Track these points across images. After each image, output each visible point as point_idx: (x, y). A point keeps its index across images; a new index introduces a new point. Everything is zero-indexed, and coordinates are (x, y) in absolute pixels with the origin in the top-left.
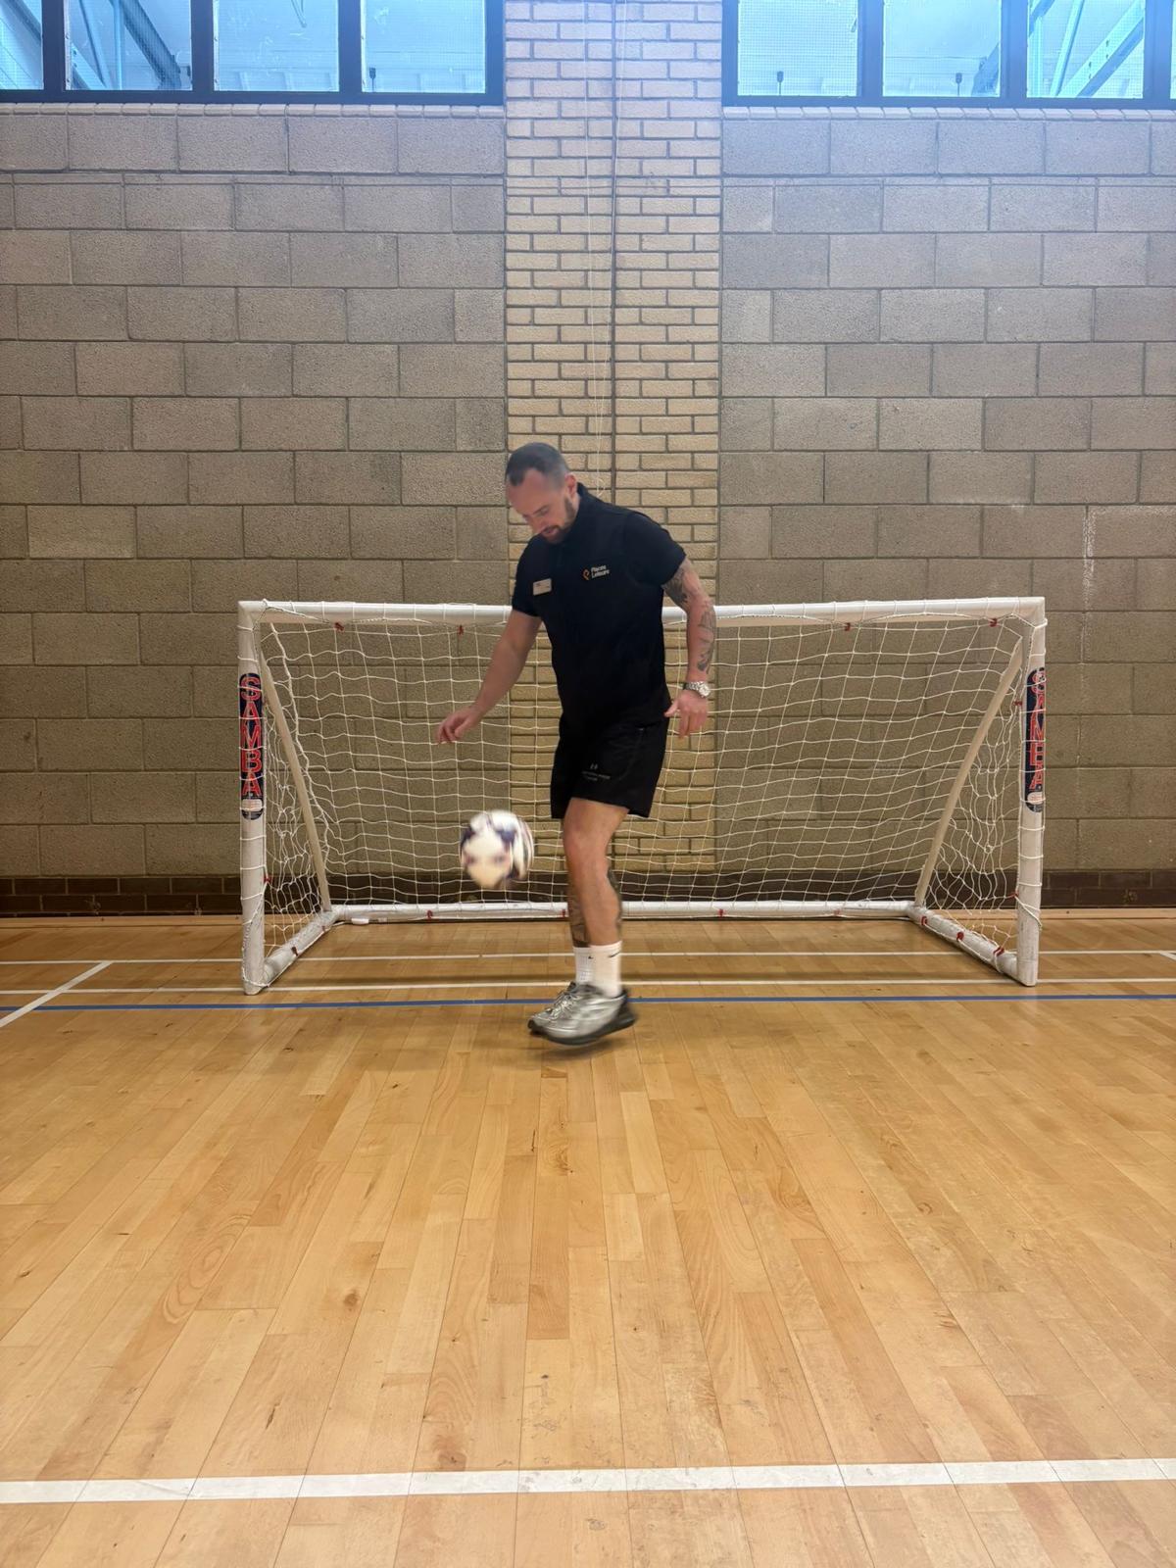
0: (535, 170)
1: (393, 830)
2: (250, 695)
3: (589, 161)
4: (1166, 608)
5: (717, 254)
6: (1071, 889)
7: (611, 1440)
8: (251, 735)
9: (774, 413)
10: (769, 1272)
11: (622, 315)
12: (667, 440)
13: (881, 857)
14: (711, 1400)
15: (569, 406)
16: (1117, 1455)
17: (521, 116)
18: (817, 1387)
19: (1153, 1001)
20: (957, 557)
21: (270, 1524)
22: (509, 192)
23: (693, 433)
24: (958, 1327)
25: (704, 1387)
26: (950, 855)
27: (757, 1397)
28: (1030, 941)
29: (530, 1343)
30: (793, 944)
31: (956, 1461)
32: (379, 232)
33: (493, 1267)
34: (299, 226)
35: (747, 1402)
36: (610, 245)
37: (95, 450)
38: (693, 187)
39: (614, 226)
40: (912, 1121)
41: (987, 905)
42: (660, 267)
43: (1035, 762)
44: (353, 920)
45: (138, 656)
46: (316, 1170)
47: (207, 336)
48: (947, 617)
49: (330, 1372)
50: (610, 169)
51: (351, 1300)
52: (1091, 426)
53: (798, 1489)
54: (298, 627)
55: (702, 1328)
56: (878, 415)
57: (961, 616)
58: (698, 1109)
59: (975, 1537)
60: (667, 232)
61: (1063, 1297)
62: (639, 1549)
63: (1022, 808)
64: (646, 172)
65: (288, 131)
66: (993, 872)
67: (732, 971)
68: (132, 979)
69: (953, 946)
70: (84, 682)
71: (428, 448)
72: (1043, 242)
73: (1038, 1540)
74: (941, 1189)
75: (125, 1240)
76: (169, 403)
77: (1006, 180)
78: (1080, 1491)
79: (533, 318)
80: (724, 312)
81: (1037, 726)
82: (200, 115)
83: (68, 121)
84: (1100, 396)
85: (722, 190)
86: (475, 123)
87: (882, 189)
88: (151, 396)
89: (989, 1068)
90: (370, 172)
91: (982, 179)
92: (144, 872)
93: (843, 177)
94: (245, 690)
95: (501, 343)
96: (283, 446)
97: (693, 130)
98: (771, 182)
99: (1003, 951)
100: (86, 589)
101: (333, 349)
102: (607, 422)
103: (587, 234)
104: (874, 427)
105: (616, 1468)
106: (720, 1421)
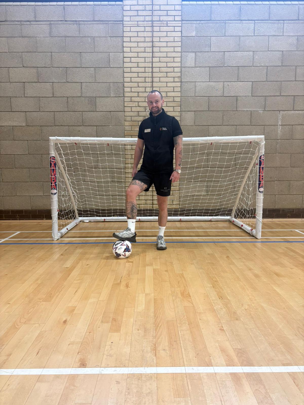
0: (131, 19)
1: (94, 198)
2: (53, 162)
3: (146, 17)
4: (300, 138)
5: (180, 42)
6: (273, 213)
7: (126, 360)
8: (53, 173)
9: (196, 86)
10: (176, 315)
11: (155, 60)
12: (167, 93)
13: (222, 205)
14: (155, 349)
15: (140, 85)
16: (260, 365)
17: (127, 4)
18: (183, 346)
19: (291, 243)
20: (244, 125)
21: (32, 381)
22: (124, 25)
23: (174, 92)
24: (223, 330)
25: (153, 346)
26: (240, 204)
27: (167, 348)
28: (259, 227)
29: (110, 333)
30: (198, 228)
31: (216, 366)
32: (89, 37)
33: (104, 313)
34: (68, 35)
35: (164, 350)
36: (151, 40)
37: (15, 97)
38: (174, 24)
39: (153, 34)
40: (221, 275)
41: (249, 218)
42: (165, 46)
43: (261, 180)
44: (85, 221)
45: (28, 152)
46: (63, 287)
47: (44, 66)
48: (239, 141)
49: (55, 341)
50: (151, 19)
51: (65, 322)
52: (281, 89)
53: (173, 373)
54: (65, 144)
55: (156, 330)
56: (223, 87)
57: (242, 141)
58: (166, 271)
59: (218, 387)
60: (167, 36)
61: (253, 322)
62: (128, 389)
63: (257, 192)
64: (161, 20)
65: (64, 9)
66: (250, 209)
67: (181, 235)
68: (25, 236)
69: (241, 228)
70: (14, 159)
71: (103, 96)
72: (269, 38)
73: (235, 389)
74: (226, 293)
75: (9, 305)
76: (34, 84)
77: (259, 22)
78: (249, 375)
79: (131, 60)
80: (182, 58)
81: (262, 170)
82: (41, 6)
83: (6, 8)
84: (284, 81)
85: (182, 25)
86: (115, 7)
87: (225, 24)
88: (29, 82)
89: (244, 261)
90: (86, 20)
91: (252, 21)
92: (30, 208)
93: (215, 21)
94: (51, 161)
95: (123, 67)
96: (65, 96)
97: (174, 8)
98: (195, 22)
99: (252, 230)
100: (13, 134)
101: (77, 69)
102: (151, 89)
103: (145, 37)
104: (222, 90)
105: (126, 367)
106: (156, 355)
